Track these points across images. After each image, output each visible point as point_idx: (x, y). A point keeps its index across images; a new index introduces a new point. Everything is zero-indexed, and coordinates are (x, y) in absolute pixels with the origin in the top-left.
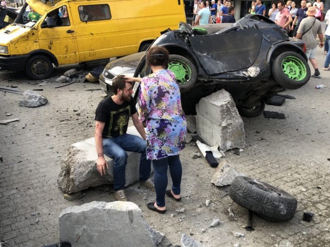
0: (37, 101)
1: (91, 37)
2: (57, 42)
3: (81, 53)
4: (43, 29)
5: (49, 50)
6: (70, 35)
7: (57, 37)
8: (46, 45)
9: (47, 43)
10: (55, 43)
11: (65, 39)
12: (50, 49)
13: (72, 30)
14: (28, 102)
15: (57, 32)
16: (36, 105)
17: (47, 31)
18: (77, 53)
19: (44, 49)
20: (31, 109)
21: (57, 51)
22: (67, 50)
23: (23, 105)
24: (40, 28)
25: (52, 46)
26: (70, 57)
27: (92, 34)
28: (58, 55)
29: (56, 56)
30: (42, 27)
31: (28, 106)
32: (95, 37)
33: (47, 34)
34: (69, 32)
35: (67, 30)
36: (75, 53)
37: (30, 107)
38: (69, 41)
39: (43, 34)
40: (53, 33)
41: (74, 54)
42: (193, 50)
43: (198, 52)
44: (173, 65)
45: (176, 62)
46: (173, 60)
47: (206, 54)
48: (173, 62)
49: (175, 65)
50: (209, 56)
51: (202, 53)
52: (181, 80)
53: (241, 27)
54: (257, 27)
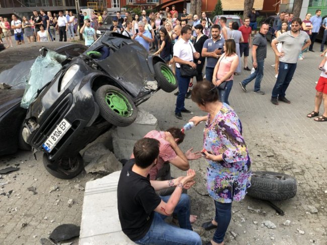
42: (111, 75)
43: (114, 78)
44: (111, 96)
45: (110, 92)
46: (108, 92)
47: (118, 78)
48: (107, 94)
49: (113, 97)
50: (121, 79)
51: (116, 77)
52: (127, 111)
53: (110, 45)
54: (126, 44)
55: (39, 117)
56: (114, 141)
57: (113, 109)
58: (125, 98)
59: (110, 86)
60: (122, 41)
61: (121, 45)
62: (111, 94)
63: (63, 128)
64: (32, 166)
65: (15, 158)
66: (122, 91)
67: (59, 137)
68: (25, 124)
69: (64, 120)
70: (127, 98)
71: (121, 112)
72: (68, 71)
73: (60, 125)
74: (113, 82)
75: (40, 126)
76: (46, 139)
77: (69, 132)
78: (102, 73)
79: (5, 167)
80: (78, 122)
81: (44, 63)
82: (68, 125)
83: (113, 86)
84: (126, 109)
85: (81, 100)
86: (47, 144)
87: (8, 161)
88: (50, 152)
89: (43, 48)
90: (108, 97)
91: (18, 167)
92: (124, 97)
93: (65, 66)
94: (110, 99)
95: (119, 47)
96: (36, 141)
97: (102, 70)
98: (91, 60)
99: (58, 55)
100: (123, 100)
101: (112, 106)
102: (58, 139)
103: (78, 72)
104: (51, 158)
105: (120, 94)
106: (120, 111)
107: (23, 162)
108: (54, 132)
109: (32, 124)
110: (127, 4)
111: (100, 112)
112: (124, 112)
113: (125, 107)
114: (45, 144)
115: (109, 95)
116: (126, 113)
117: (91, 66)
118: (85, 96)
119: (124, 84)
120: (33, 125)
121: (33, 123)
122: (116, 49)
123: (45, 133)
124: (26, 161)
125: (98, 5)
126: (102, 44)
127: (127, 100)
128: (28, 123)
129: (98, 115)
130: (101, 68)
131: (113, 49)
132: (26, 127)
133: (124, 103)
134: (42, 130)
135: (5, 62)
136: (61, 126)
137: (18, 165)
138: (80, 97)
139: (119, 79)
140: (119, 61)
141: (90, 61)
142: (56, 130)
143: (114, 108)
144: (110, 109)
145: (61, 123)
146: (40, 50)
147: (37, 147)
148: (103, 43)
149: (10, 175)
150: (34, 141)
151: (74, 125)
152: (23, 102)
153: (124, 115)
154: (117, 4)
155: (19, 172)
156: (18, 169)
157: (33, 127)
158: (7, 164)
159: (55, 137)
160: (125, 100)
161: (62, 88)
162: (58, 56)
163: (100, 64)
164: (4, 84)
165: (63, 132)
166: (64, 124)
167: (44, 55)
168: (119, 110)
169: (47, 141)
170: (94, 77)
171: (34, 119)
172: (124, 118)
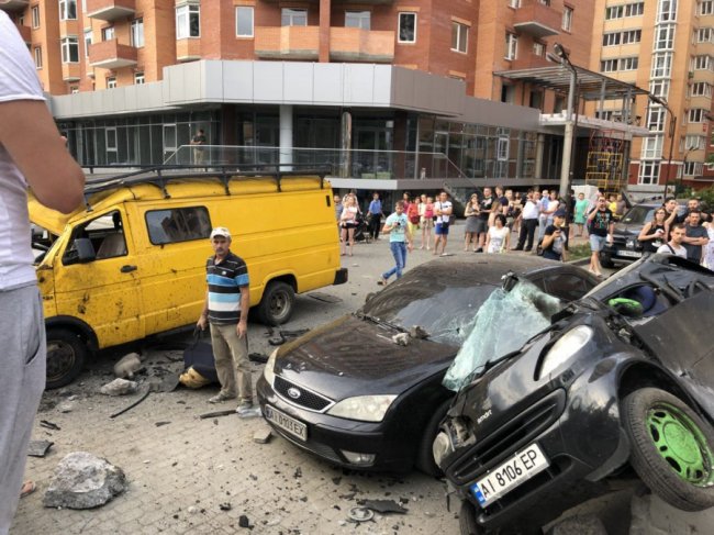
0: (103, 487)
1: (173, 278)
2: (100, 294)
3: (150, 314)
4: (68, 267)
5: (80, 316)
6: (127, 276)
7: (100, 283)
8: (74, 304)
9: (76, 299)
10: (97, 298)
11: (117, 286)
12: (82, 312)
13: (132, 265)
14: (74, 496)
15: (99, 272)
16: (102, 501)
17: (77, 272)
18: (142, 317)
19: (67, 313)
20: (86, 514)
21: (98, 316)
22: (121, 313)
23: (56, 502)
24: (60, 264)
25: (87, 306)
26: (127, 326)
27: (174, 272)
28: (100, 324)
29: (96, 329)
30: (65, 263)
31: (77, 505)
32: (181, 277)
33: (76, 278)
34: (127, 269)
35: (121, 267)
36: (138, 316)
37: (84, 509)
38: (125, 290)
39: (67, 279)
40: (91, 274)
41: (135, 319)
42: (664, 364)
43: (673, 372)
44: (663, 420)
45: (660, 410)
46: (655, 408)
47: (680, 373)
48: (654, 411)
49: (667, 422)
50: (688, 377)
51: (675, 369)
52: (701, 468)
53: (662, 286)
54: (707, 288)
55: (479, 421)
56: (633, 527)
57: (664, 455)
58: (698, 431)
59: (663, 392)
60: (695, 279)
61: (691, 289)
62: (662, 415)
63: (529, 465)
64: (431, 516)
65: (402, 483)
66: (690, 412)
67: (513, 481)
68: (445, 425)
69: (534, 447)
70: (703, 433)
71: (684, 470)
72: (563, 338)
73: (521, 454)
74: (669, 383)
75: (477, 442)
76: (483, 474)
77: (540, 478)
78: (642, 356)
79: (381, 497)
80: (567, 460)
81: (506, 304)
82: (541, 462)
83: (670, 395)
84: (698, 463)
85: (584, 409)
86: (483, 487)
87: (389, 485)
88: (484, 506)
89: (510, 274)
90: (654, 420)
91: (406, 506)
92: (695, 428)
93: (557, 323)
94: (659, 428)
95: (685, 292)
96: (462, 470)
97: (643, 347)
98: (619, 317)
99: (539, 293)
100: (692, 436)
101: (664, 449)
102: (510, 484)
103: (588, 344)
104: (482, 521)
105: (685, 417)
106: (684, 468)
107: (414, 499)
108: (504, 466)
109: (458, 428)
110: (679, 177)
111: (630, 457)
112: (692, 472)
113: (696, 459)
114: (479, 484)
115: (656, 414)
116: (699, 474)
117: (617, 334)
118: (595, 403)
119: (695, 390)
120: (461, 431)
121: (461, 428)
122: (675, 295)
123: (484, 461)
124: (421, 497)
125: (610, 178)
126: (639, 281)
127: (704, 440)
128: (450, 425)
129: (624, 461)
130: (640, 342)
131: (666, 294)
132: (444, 431)
133: (696, 445)
134: (478, 453)
135: (428, 285)
136: (525, 459)
137: (406, 501)
138: (583, 402)
139: (684, 374)
140: (685, 329)
141: (616, 321)
142: (510, 463)
143: (668, 453)
144: (659, 456)
145: (525, 452)
146: (504, 277)
147: (458, 485)
148: (642, 278)
149: (388, 518)
150: (456, 469)
151: (556, 464)
152: (448, 377)
153: (691, 478)
154: (652, 176)
155: (406, 518)
156: (403, 512)
157: (459, 436)
158: (388, 490)
159: (505, 477)
160: (696, 438)
161: (545, 373)
162: (540, 297)
163: (638, 332)
164: (418, 328)
165: (526, 474)
166: (532, 455)
167: (509, 288)
168: (679, 462)
169: (484, 481)
170: (625, 364)
171: (466, 421)
172: (690, 488)
